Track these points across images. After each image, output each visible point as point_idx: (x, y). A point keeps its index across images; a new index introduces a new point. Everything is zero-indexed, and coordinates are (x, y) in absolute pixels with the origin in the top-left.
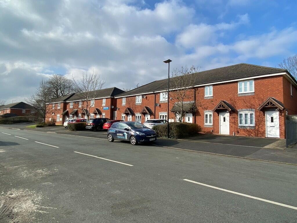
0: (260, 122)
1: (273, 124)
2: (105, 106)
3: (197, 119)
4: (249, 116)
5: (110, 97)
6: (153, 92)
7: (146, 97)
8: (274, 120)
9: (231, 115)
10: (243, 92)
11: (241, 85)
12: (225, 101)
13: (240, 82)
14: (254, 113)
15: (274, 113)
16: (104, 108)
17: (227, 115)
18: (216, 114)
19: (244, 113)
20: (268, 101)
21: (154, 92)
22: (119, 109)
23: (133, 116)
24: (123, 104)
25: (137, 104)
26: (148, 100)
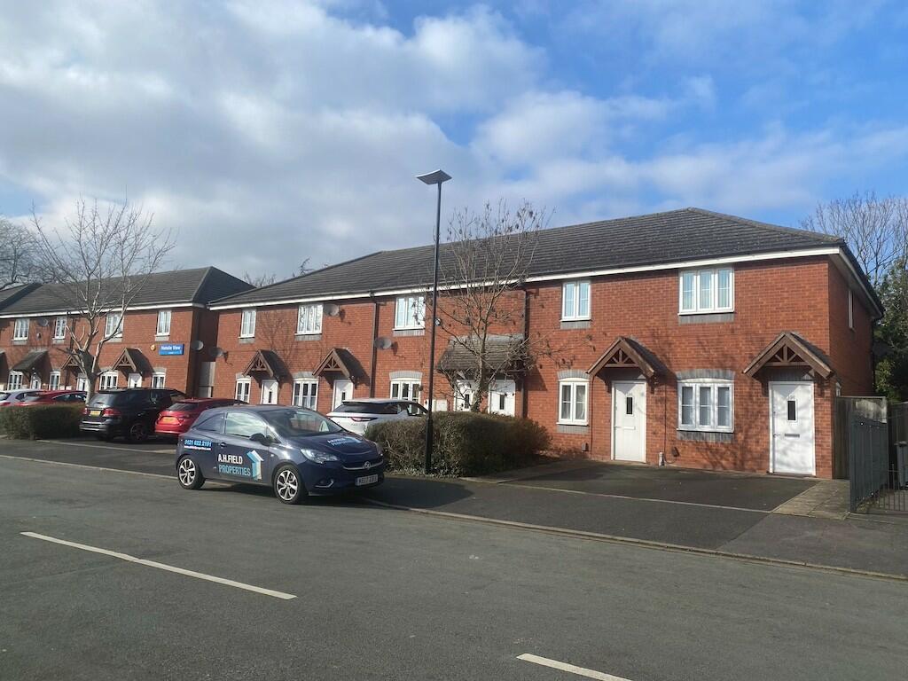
0: (752, 418)
1: (793, 426)
2: (167, 339)
3: (531, 402)
4: (714, 396)
5: (191, 305)
6: (368, 295)
7: (342, 313)
8: (798, 414)
9: (653, 392)
10: (696, 309)
11: (688, 286)
12: (632, 338)
13: (687, 275)
14: (730, 385)
15: (799, 388)
16: (163, 348)
17: (639, 391)
18: (601, 384)
19: (699, 385)
20: (781, 345)
21: (372, 292)
22: (226, 355)
23: (284, 386)
24: (242, 336)
25: (300, 339)
26: (350, 323)
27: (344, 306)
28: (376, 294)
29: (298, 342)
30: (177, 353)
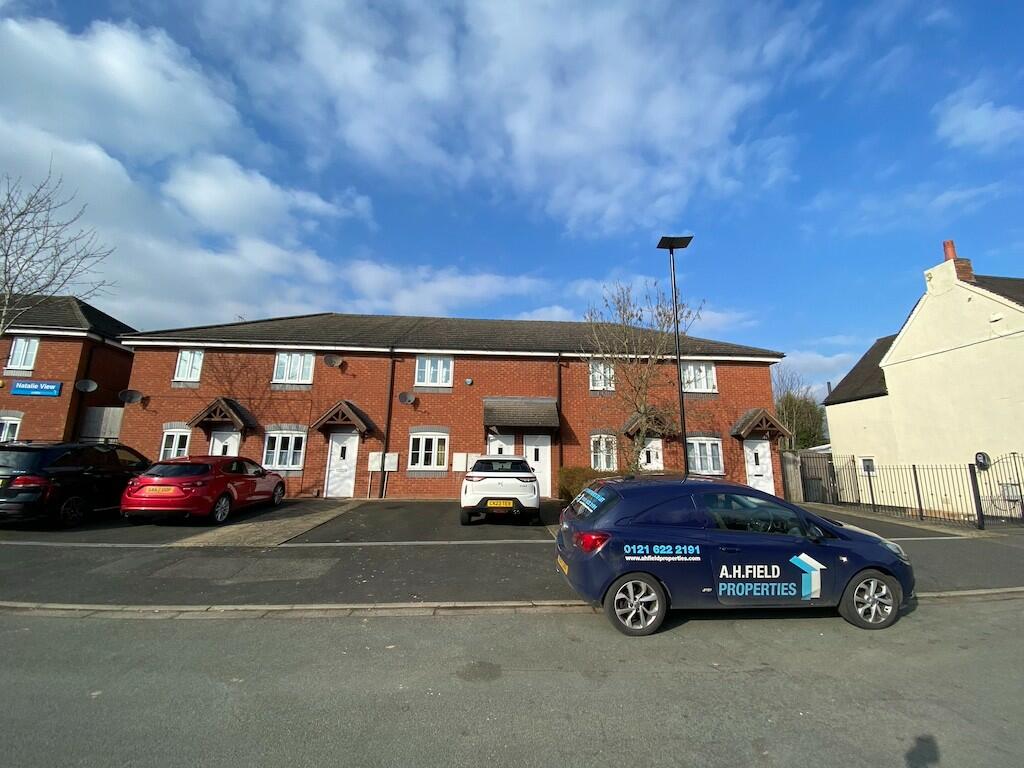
1: (759, 470)
2: (30, 374)
3: (566, 454)
4: (709, 448)
5: (85, 334)
6: (388, 350)
7: (343, 366)
8: (760, 461)
15: (759, 445)
21: (393, 347)
22: (145, 401)
23: (249, 439)
24: (176, 379)
25: (278, 388)
26: (354, 376)
27: (345, 358)
28: (397, 350)
29: (273, 391)
30: (51, 393)
